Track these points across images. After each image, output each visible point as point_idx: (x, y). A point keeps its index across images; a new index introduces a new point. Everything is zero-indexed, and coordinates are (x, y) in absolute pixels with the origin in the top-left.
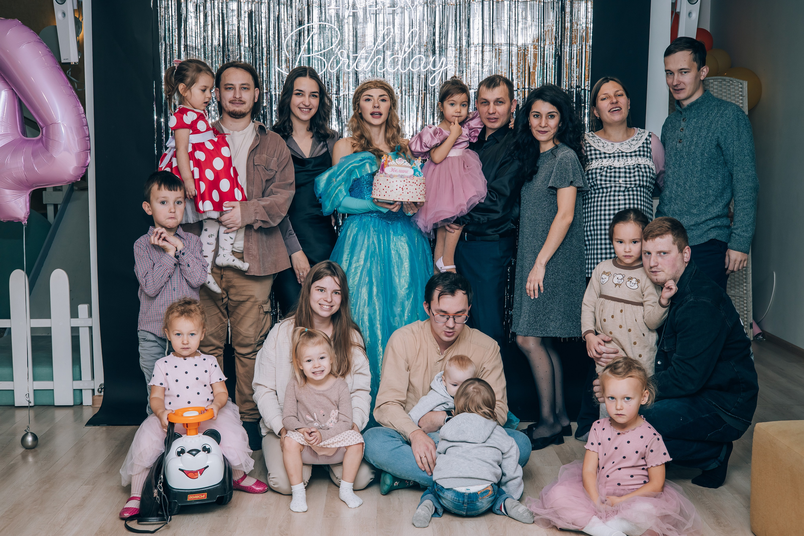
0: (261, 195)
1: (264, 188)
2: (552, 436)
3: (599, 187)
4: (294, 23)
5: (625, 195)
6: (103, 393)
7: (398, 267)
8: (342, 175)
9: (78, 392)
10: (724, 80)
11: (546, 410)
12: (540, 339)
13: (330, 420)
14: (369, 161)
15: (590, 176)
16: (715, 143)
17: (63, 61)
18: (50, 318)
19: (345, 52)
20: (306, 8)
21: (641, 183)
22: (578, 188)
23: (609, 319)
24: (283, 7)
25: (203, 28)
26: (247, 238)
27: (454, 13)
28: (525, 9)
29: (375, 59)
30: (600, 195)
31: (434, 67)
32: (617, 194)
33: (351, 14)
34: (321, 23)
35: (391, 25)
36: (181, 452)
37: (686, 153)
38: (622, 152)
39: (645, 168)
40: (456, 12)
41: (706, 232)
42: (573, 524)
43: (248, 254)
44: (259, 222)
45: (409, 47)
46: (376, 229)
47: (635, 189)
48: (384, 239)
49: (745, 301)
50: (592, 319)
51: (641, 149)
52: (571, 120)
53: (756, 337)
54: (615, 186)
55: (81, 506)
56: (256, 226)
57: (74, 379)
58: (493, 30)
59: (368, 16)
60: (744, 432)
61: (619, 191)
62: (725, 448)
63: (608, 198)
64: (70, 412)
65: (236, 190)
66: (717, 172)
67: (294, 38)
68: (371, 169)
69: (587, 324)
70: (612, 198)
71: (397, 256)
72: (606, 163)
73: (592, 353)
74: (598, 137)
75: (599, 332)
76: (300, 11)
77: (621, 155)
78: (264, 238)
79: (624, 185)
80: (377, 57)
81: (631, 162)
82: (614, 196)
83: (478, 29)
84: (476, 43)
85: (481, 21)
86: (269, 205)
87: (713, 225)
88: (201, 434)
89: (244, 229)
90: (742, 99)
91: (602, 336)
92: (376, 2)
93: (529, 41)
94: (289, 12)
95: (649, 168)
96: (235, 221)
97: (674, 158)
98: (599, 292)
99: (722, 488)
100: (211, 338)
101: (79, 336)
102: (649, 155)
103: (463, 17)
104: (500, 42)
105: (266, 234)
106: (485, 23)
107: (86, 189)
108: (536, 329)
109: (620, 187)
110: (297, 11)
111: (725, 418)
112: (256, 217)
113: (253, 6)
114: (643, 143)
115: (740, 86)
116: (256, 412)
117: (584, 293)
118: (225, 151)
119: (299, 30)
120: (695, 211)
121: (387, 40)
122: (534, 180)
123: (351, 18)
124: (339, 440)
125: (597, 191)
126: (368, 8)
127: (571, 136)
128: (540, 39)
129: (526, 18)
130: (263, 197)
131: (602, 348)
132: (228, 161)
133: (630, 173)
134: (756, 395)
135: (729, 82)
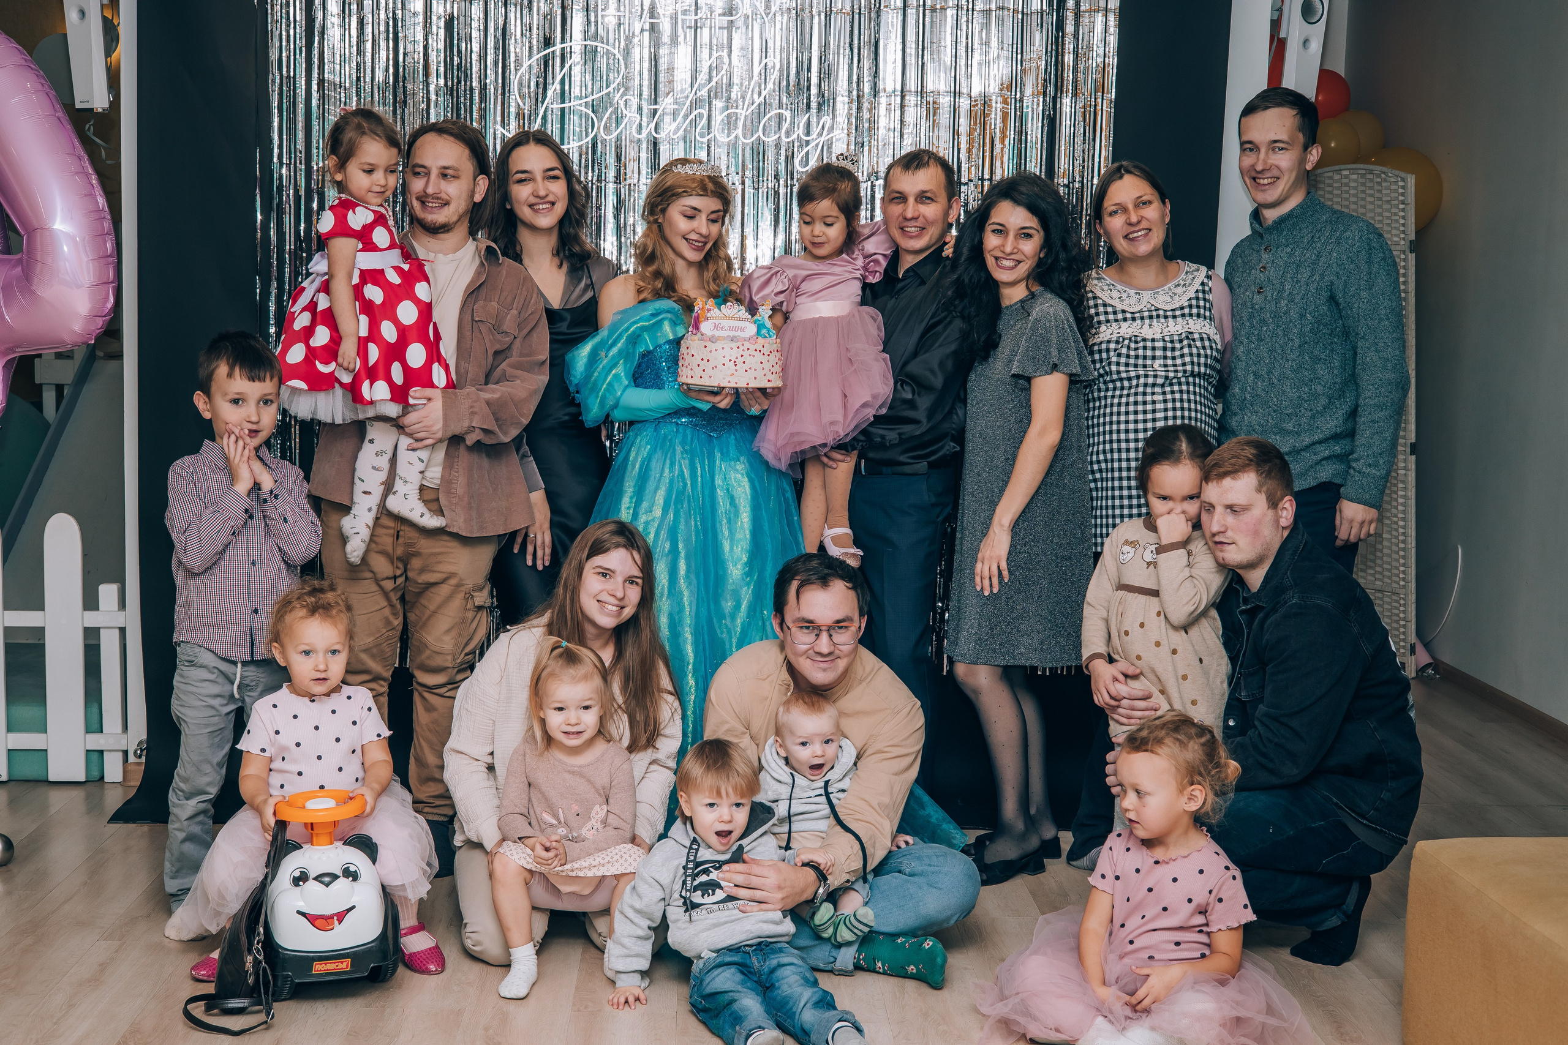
0: (483, 380)
1: (489, 367)
2: (1022, 858)
3: (1115, 377)
4: (534, 42)
5: (1164, 393)
6: (144, 758)
7: (729, 521)
8: (619, 345)
9: (95, 757)
10: (1371, 172)
11: (1010, 807)
12: (1000, 670)
13: (589, 825)
14: (669, 315)
15: (1097, 356)
16: (1325, 294)
17: (78, 105)
18: (42, 608)
19: (634, 102)
20: (559, 12)
21: (1196, 369)
22: (1071, 375)
23: (1135, 631)
24: (513, 8)
25: (355, 48)
26: (449, 462)
27: (848, 29)
28: (988, 25)
29: (692, 116)
30: (1118, 393)
31: (808, 134)
32: (1149, 390)
33: (647, 27)
34: (588, 42)
35: (726, 51)
36: (300, 879)
37: (1271, 312)
38: (1157, 309)
39: (1202, 339)
40: (852, 27)
41: (1311, 466)
42: (1057, 1030)
43: (448, 493)
44: (477, 430)
45: (760, 94)
46: (687, 447)
47: (1183, 380)
48: (703, 468)
49: (1402, 602)
50: (1103, 633)
51: (1194, 302)
52: (1064, 246)
53: (1421, 670)
54: (1146, 376)
55: (95, 980)
56: (470, 440)
57: (88, 730)
58: (923, 64)
59: (680, 31)
60: (1392, 858)
61: (1154, 385)
62: (1355, 889)
63: (1132, 399)
64: (78, 794)
65: (436, 366)
66: (1332, 351)
67: (534, 71)
68: (674, 333)
69: (1093, 641)
70: (1140, 398)
71: (728, 501)
72: (1127, 329)
73: (1101, 698)
74: (1109, 281)
75: (1116, 657)
76: (547, 17)
77: (1155, 315)
78: (485, 462)
79: (1163, 374)
80: (695, 113)
81: (1176, 328)
82: (1144, 394)
83: (895, 62)
84: (889, 88)
85: (900, 47)
86: (498, 399)
87: (1327, 454)
88: (339, 844)
89: (446, 443)
90: (1403, 210)
91: (1122, 665)
92: (696, 4)
93: (993, 88)
94: (527, 20)
95: (1209, 339)
96: (431, 426)
97: (1248, 324)
98: (1117, 580)
99: (1347, 965)
100: (364, 657)
101: (99, 645)
102: (1208, 314)
103: (865, 37)
104: (937, 87)
105: (489, 456)
106: (908, 51)
107: (119, 356)
108: (994, 651)
109: (1155, 376)
110: (541, 18)
111: (1356, 829)
112: (471, 422)
113: (455, 6)
114: (1197, 291)
115: (1401, 183)
116: (447, 802)
117: (1088, 580)
118: (421, 290)
119: (545, 56)
120: (1289, 426)
121: (715, 80)
122: (991, 360)
123: (646, 34)
124: (602, 862)
125: (1111, 385)
126: (680, 17)
127: (1064, 278)
128: (1014, 84)
129: (987, 44)
130: (486, 383)
131: (1122, 689)
132: (426, 310)
133: (1173, 349)
134: (1416, 788)
135: (1379, 176)
